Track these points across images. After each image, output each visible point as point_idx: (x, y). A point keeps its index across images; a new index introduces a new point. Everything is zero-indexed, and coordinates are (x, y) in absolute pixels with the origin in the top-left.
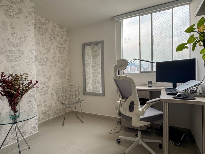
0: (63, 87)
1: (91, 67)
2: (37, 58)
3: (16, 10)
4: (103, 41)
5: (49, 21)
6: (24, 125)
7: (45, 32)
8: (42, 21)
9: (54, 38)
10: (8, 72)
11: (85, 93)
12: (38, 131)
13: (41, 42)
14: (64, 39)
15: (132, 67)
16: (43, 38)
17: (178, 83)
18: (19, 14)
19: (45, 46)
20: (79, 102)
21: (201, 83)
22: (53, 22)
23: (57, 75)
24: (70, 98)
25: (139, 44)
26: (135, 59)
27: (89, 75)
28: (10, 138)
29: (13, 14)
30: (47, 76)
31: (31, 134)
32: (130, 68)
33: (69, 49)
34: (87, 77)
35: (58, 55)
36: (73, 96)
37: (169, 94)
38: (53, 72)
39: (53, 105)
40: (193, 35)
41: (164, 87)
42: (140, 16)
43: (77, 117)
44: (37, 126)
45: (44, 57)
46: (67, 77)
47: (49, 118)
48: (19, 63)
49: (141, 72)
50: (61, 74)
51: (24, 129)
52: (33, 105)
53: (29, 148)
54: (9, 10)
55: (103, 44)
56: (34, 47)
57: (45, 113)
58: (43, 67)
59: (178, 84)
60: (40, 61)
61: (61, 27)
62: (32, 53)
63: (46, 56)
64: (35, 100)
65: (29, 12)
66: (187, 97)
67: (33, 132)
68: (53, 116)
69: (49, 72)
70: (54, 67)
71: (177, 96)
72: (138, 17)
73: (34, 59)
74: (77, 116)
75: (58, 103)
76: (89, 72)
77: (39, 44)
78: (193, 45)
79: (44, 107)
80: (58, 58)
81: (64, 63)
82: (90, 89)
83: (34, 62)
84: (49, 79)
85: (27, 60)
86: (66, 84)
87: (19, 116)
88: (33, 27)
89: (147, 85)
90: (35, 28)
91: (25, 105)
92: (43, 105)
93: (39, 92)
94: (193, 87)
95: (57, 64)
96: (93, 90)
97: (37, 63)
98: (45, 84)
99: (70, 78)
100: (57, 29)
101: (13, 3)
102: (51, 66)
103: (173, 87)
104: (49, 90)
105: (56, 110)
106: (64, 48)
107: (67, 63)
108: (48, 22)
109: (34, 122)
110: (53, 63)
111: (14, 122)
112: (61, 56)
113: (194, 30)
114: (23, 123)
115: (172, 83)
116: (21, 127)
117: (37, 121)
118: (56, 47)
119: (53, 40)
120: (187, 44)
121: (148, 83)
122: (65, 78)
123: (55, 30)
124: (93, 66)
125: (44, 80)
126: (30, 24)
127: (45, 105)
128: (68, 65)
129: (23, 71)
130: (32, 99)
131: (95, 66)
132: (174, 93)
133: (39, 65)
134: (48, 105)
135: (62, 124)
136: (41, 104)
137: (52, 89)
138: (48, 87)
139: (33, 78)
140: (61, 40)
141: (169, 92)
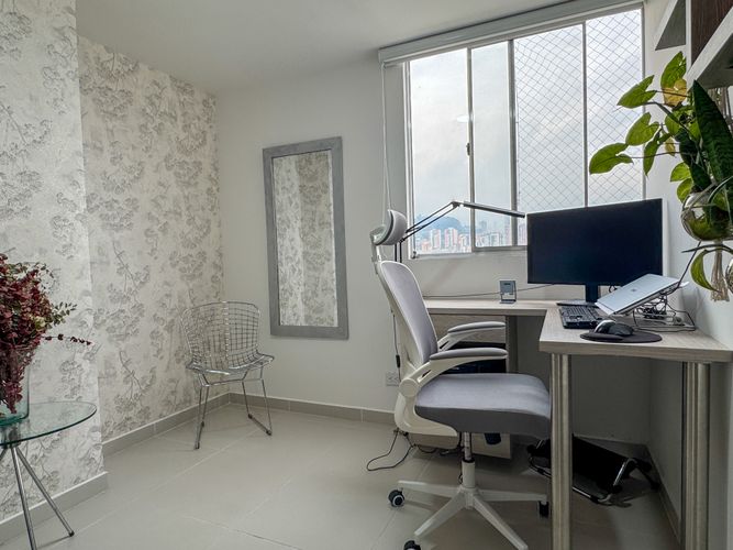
0: (196, 309)
1: (297, 234)
2: (96, 202)
3: (6, 20)
4: (340, 139)
5: (136, 65)
6: (49, 450)
7: (121, 107)
8: (110, 65)
9: (159, 129)
11: (278, 330)
12: (104, 473)
13: (106, 143)
14: (194, 131)
15: (448, 232)
16: (114, 126)
18: (18, 36)
19: (125, 158)
20: (256, 361)
21: (679, 283)
22: (151, 69)
23: (174, 266)
25: (468, 151)
26: (456, 205)
27: (290, 265)
30: (133, 270)
31: (76, 482)
32: (443, 237)
33: (216, 169)
34: (284, 269)
35: (175, 191)
37: (570, 326)
38: (157, 254)
39: (160, 374)
40: (647, 116)
41: (554, 303)
42: (470, 47)
43: (250, 417)
44: (97, 454)
45: (121, 198)
46: (208, 272)
47: (143, 423)
48: (24, 221)
49: (476, 250)
50: (186, 259)
51: (50, 468)
52: (84, 376)
53: (72, 534)
55: (340, 149)
56: (80, 162)
57: (129, 406)
58: (117, 236)
59: (603, 289)
60: (106, 212)
61: (184, 87)
62: (75, 183)
63: (129, 194)
64: (91, 357)
65: (56, 29)
66: (631, 335)
67: (83, 476)
68: (161, 416)
69: (139, 253)
70: (160, 234)
71: (597, 332)
72: (464, 51)
73: (83, 206)
74: (251, 413)
75: (176, 365)
76: (291, 254)
77: (101, 150)
78: (645, 152)
79: (126, 381)
80: (175, 200)
81: (198, 222)
82: (294, 315)
83: (82, 218)
84: (142, 279)
85: (54, 210)
86: (208, 297)
87: (27, 415)
88: (73, 86)
89: (499, 295)
90: (84, 91)
91: (49, 378)
92: (121, 377)
93: (104, 328)
94: (650, 298)
95: (172, 222)
96: (308, 318)
97: (94, 220)
98: (129, 299)
99: (219, 274)
100: (170, 94)
102: (148, 233)
103: (587, 300)
104: (142, 320)
105: (173, 392)
106: (198, 164)
107: (208, 221)
108: (131, 67)
109: (89, 440)
110: (156, 222)
111: (8, 440)
112: (186, 193)
113: (651, 97)
114: (47, 445)
115: (584, 287)
116: (36, 457)
117: (98, 435)
118: (165, 160)
119: (155, 134)
120: (626, 145)
121: (502, 288)
122: (201, 274)
123: (159, 97)
124: (307, 230)
125: (122, 283)
126: (63, 76)
127: (129, 375)
128: (214, 226)
129: (42, 251)
130: (78, 355)
131: (314, 230)
132: (588, 323)
133: (103, 227)
134: (138, 376)
135: (193, 444)
136: (112, 371)
137: (154, 316)
138: (139, 308)
139: (78, 278)
140: (182, 136)
141: (571, 317)
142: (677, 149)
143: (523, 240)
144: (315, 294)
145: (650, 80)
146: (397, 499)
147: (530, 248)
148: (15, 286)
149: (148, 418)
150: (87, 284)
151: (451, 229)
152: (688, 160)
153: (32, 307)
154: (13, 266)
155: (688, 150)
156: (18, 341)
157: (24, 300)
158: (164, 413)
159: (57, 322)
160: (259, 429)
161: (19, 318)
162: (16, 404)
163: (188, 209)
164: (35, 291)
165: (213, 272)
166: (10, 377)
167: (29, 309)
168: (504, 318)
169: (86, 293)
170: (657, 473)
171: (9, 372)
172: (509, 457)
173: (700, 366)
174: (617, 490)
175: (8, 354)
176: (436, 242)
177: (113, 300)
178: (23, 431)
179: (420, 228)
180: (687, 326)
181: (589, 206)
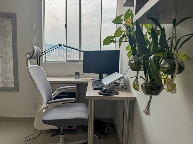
4: (15, 14)
15: (60, 50)
21: (124, 76)
25: (65, 27)
26: (60, 45)
32: (58, 52)
37: (95, 89)
40: (120, 28)
41: (90, 79)
49: (67, 61)
55: (15, 18)
59: (104, 75)
66: (112, 92)
71: (103, 92)
78: (119, 40)
89: (74, 76)
94: (116, 80)
103: (100, 78)
113: (122, 21)
115: (99, 74)
120: (114, 37)
121: (75, 74)
132: (100, 88)
141: (95, 86)
142: (128, 40)
143: (82, 59)
144: (6, 73)
145: (121, 16)
147: (84, 61)
151: (61, 49)
152: (131, 44)
155: (131, 41)
168: (75, 84)
170: (115, 127)
173: (128, 102)
176: (56, 53)
179: (47, 52)
180: (125, 88)
181: (101, 50)
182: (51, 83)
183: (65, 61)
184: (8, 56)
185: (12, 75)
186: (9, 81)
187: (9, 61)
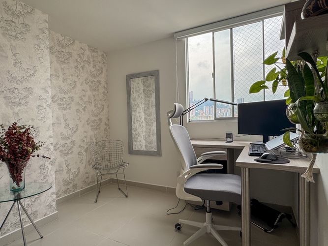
0: (97, 143)
1: (142, 110)
2: (56, 98)
3: (20, 26)
4: (158, 71)
5: (74, 41)
6: (34, 202)
7: (67, 59)
8: (63, 42)
9: (83, 68)
10: (9, 122)
11: (131, 152)
12: (57, 212)
13: (61, 74)
14: (97, 68)
16: (64, 67)
17: (270, 137)
18: (24, 32)
19: (68, 80)
20: (122, 165)
22: (80, 43)
23: (88, 124)
24: (108, 159)
25: (213, 76)
26: (206, 100)
27: (138, 124)
28: (12, 223)
29: (15, 33)
30: (71, 126)
31: (45, 216)
33: (107, 83)
34: (135, 125)
35: (89, 93)
36: (113, 157)
37: (251, 155)
38: (81, 119)
39: (82, 170)
40: (275, 69)
41: (249, 143)
42: (213, 32)
43: (119, 189)
44: (54, 204)
45: (66, 96)
46: (103, 127)
47: (74, 191)
48: (26, 108)
49: (216, 119)
50: (93, 122)
51: (34, 209)
52: (49, 171)
53: (42, 238)
54: (9, 28)
55: (158, 75)
56: (49, 82)
57: (68, 183)
58: (65, 112)
60: (60, 102)
61: (94, 50)
62: (47, 91)
63: (70, 94)
64: (52, 163)
65: (40, 29)
66: (277, 160)
67: (48, 213)
68: (82, 188)
69: (74, 119)
70: (83, 111)
71: (262, 158)
72: (211, 33)
73: (50, 101)
74: (120, 187)
75: (88, 166)
76: (139, 119)
77: (59, 77)
78: (273, 85)
79: (67, 173)
80: (89, 97)
81: (99, 106)
82: (140, 145)
83: (49, 106)
84: (75, 130)
85: (38, 103)
86: (103, 137)
87: (24, 188)
88: (47, 52)
89: (225, 139)
90: (52, 53)
91: (35, 172)
92: (65, 171)
93: (58, 151)
95: (88, 106)
96: (146, 146)
97: (55, 106)
98: (69, 138)
99: (109, 128)
100: (88, 53)
101: (16, 16)
102: (78, 111)
103: (263, 142)
104: (75, 147)
105: (87, 178)
106: (99, 82)
107: (103, 105)
108: (71, 42)
109: (51, 198)
110: (81, 106)
111: (16, 198)
112: (94, 94)
113: (277, 60)
114: (33, 199)
115: (262, 136)
116: (29, 205)
117: (54, 196)
118: (85, 80)
119: (81, 69)
120: (265, 81)
121: (226, 136)
122: (100, 128)
123: (83, 54)
124: (146, 108)
125: (66, 132)
126: (43, 48)
127: (69, 171)
128: (106, 108)
129: (33, 120)
130: (46, 162)
131: (149, 109)
132: (259, 153)
133: (59, 109)
134: (73, 171)
135: (95, 200)
136: (62, 169)
137: (80, 145)
138: (73, 142)
139: (48, 130)
140: (93, 70)
141: (253, 151)
142: (287, 84)
143: (236, 115)
144: (149, 136)
145: (276, 53)
146: (178, 227)
147: (239, 118)
148: (20, 135)
149: (76, 188)
150: (51, 133)
153: (27, 144)
154: (20, 127)
156: (21, 157)
157: (23, 141)
158: (83, 187)
159: (37, 149)
160: (122, 194)
161: (22, 148)
162: (20, 183)
163: (95, 100)
164: (28, 137)
165: (105, 127)
166: (17, 172)
167: (25, 145)
168: (226, 149)
169: (50, 137)
171: (17, 170)
172: (228, 210)
174: (276, 227)
175: (17, 163)
177: (63, 139)
178: (23, 194)
179: (192, 109)
180: (304, 155)
181: (266, 100)
182: (195, 146)
183: (213, 119)
184: (152, 117)
185: (154, 138)
186: (153, 145)
187: (153, 123)
